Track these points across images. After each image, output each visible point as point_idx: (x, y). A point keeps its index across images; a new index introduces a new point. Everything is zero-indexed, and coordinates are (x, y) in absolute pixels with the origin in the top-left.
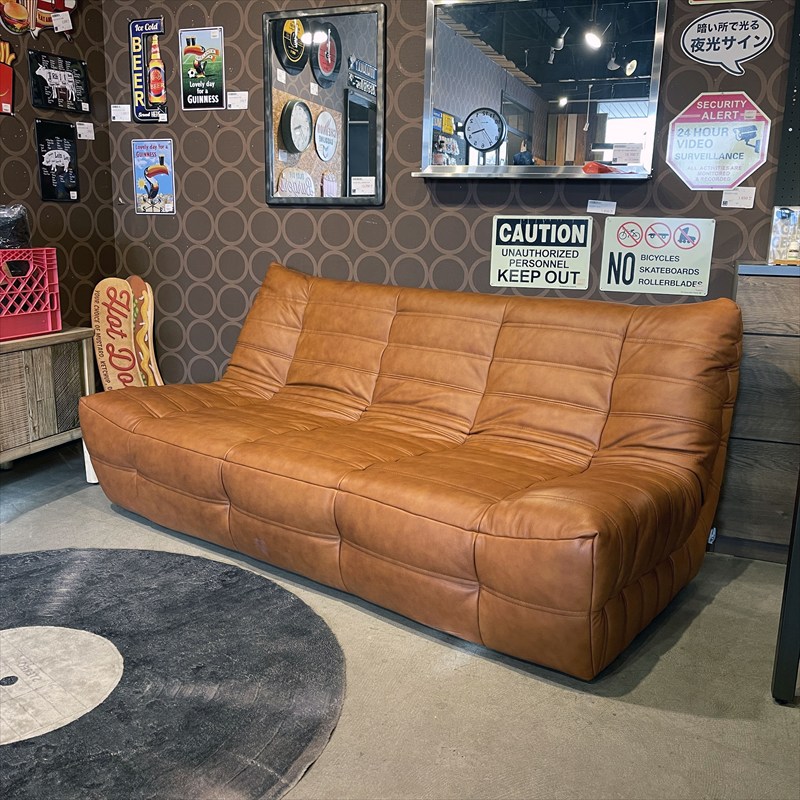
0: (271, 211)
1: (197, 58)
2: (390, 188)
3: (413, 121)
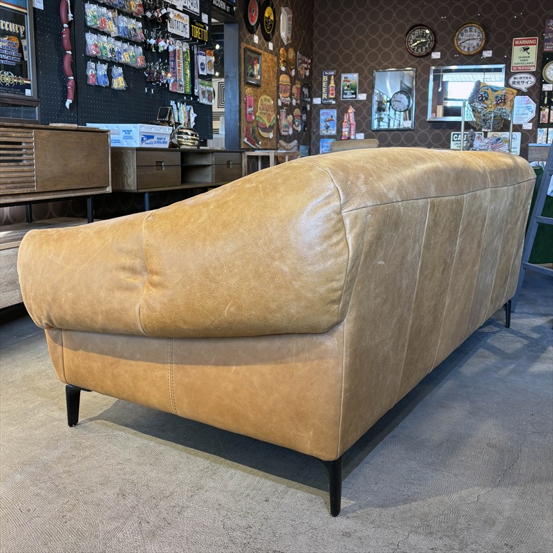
0: (373, 133)
1: (348, 83)
2: (417, 124)
3: (424, 104)
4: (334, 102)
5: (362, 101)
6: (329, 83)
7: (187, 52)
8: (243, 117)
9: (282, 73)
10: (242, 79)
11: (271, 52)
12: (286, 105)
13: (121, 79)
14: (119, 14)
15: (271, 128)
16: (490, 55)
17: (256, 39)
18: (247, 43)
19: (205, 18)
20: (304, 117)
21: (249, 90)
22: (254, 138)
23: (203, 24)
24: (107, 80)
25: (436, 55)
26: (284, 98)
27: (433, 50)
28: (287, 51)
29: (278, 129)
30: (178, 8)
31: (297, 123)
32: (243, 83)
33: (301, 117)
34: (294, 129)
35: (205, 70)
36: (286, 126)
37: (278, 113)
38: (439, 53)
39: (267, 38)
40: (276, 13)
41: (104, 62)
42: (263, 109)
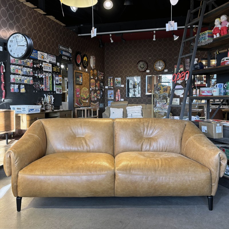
1: (117, 81)
2: (142, 96)
3: (145, 88)
4: (112, 88)
5: (122, 87)
6: (111, 81)
7: (51, 77)
8: (75, 96)
9: (92, 79)
10: (75, 83)
11: (87, 72)
12: (94, 90)
13: (24, 89)
14: (23, 67)
15: (87, 99)
16: (167, 71)
17: (80, 68)
18: (77, 70)
19: (58, 64)
20: (102, 93)
21: (77, 86)
22: (80, 103)
23: (58, 66)
24: (18, 90)
25: (148, 71)
26: (93, 87)
27: (147, 69)
28: (93, 71)
29: (90, 99)
30: (47, 62)
31: (98, 96)
32: (75, 84)
33: (100, 93)
34: (97, 98)
35: (58, 82)
36: (94, 97)
37: (90, 93)
38: (149, 70)
39: (85, 68)
40: (89, 59)
41: (17, 84)
42: (84, 92)
